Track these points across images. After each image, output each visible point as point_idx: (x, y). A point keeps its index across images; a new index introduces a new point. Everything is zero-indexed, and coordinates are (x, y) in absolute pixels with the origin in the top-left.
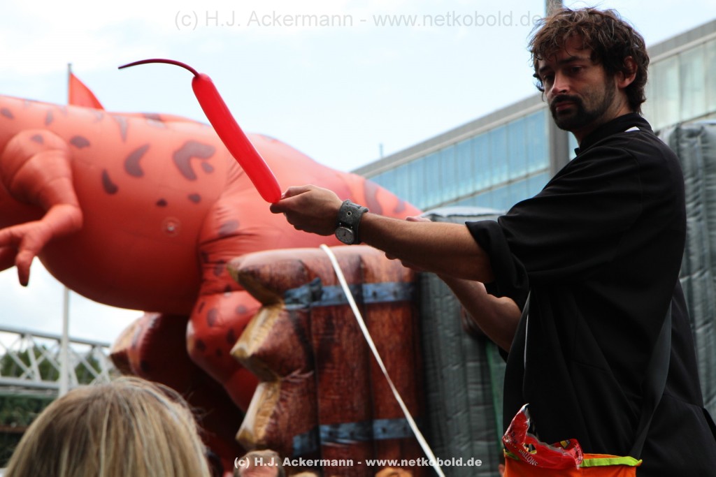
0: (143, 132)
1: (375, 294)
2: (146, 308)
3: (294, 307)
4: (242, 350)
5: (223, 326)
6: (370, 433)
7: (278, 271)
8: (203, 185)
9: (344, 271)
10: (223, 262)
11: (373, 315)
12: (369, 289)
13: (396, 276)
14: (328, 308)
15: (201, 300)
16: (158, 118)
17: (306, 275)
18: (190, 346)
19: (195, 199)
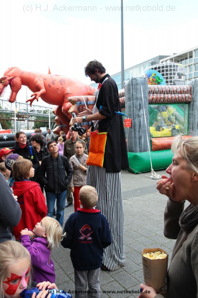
0: (55, 78)
1: (89, 103)
2: (57, 105)
3: (77, 105)
4: (70, 111)
5: (67, 107)
6: (89, 124)
7: (75, 99)
8: (64, 86)
9: (85, 99)
11: (89, 106)
12: (89, 102)
13: (93, 100)
14: (82, 105)
15: (64, 104)
16: (57, 75)
17: (79, 100)
18: (62, 110)
19: (63, 88)
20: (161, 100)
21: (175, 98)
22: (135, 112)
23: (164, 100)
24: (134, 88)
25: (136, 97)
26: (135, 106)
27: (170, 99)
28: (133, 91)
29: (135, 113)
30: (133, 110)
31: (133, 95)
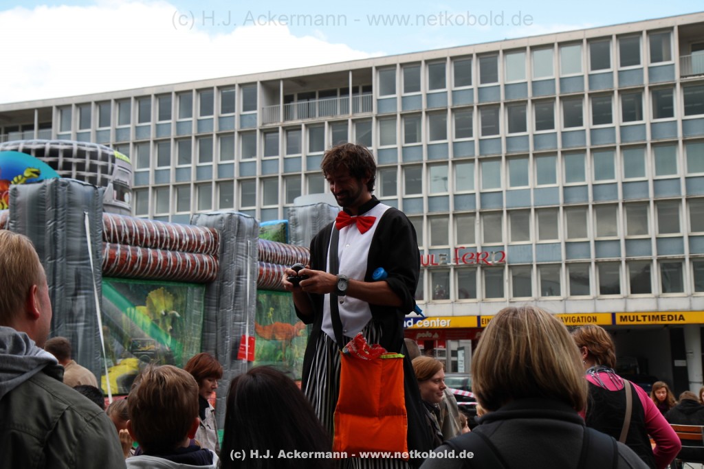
20: (136, 266)
21: (175, 262)
22: (61, 300)
23: (143, 268)
24: (60, 214)
25: (65, 248)
26: (61, 280)
27: (160, 264)
28: (55, 224)
29: (60, 305)
30: (54, 291)
31: (54, 239)
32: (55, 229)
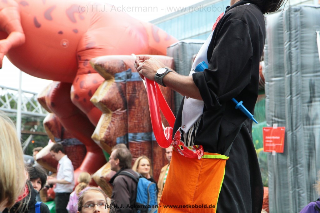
3: (119, 81)
4: (95, 99)
5: (87, 89)
6: (150, 138)
7: (112, 65)
8: (79, 26)
10: (87, 60)
14: (134, 82)
15: (77, 77)
17: (125, 67)
18: (72, 97)
19: (76, 31)
22: (297, 107)
24: (293, 36)
25: (299, 63)
26: (297, 90)
28: (290, 45)
29: (297, 111)
30: (291, 100)
31: (290, 57)
32: (290, 49)
